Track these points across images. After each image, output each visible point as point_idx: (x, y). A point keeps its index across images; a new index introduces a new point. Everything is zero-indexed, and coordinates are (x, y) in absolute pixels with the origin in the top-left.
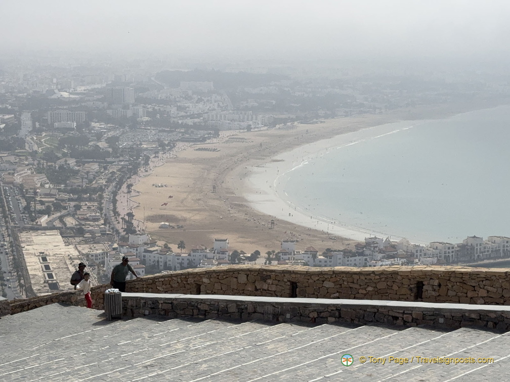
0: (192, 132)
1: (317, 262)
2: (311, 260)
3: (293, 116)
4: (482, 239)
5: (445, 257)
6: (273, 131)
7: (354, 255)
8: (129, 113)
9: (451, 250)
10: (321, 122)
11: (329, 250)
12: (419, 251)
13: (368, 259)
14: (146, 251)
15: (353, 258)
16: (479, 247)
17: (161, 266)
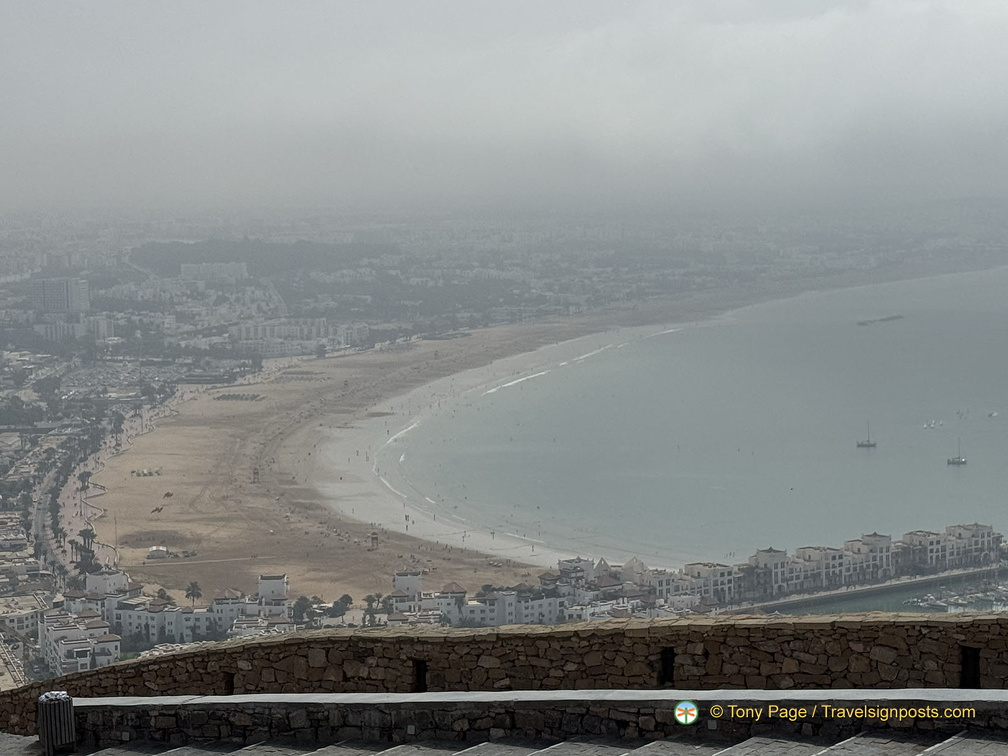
0: (208, 363)
1: (466, 614)
2: (454, 609)
3: (410, 327)
4: (785, 553)
5: (716, 592)
6: (369, 356)
7: (538, 596)
8: (80, 331)
9: (726, 579)
10: (465, 335)
11: (488, 588)
12: (664, 583)
13: (566, 603)
14: (123, 606)
15: (537, 603)
16: (779, 570)
17: (153, 634)
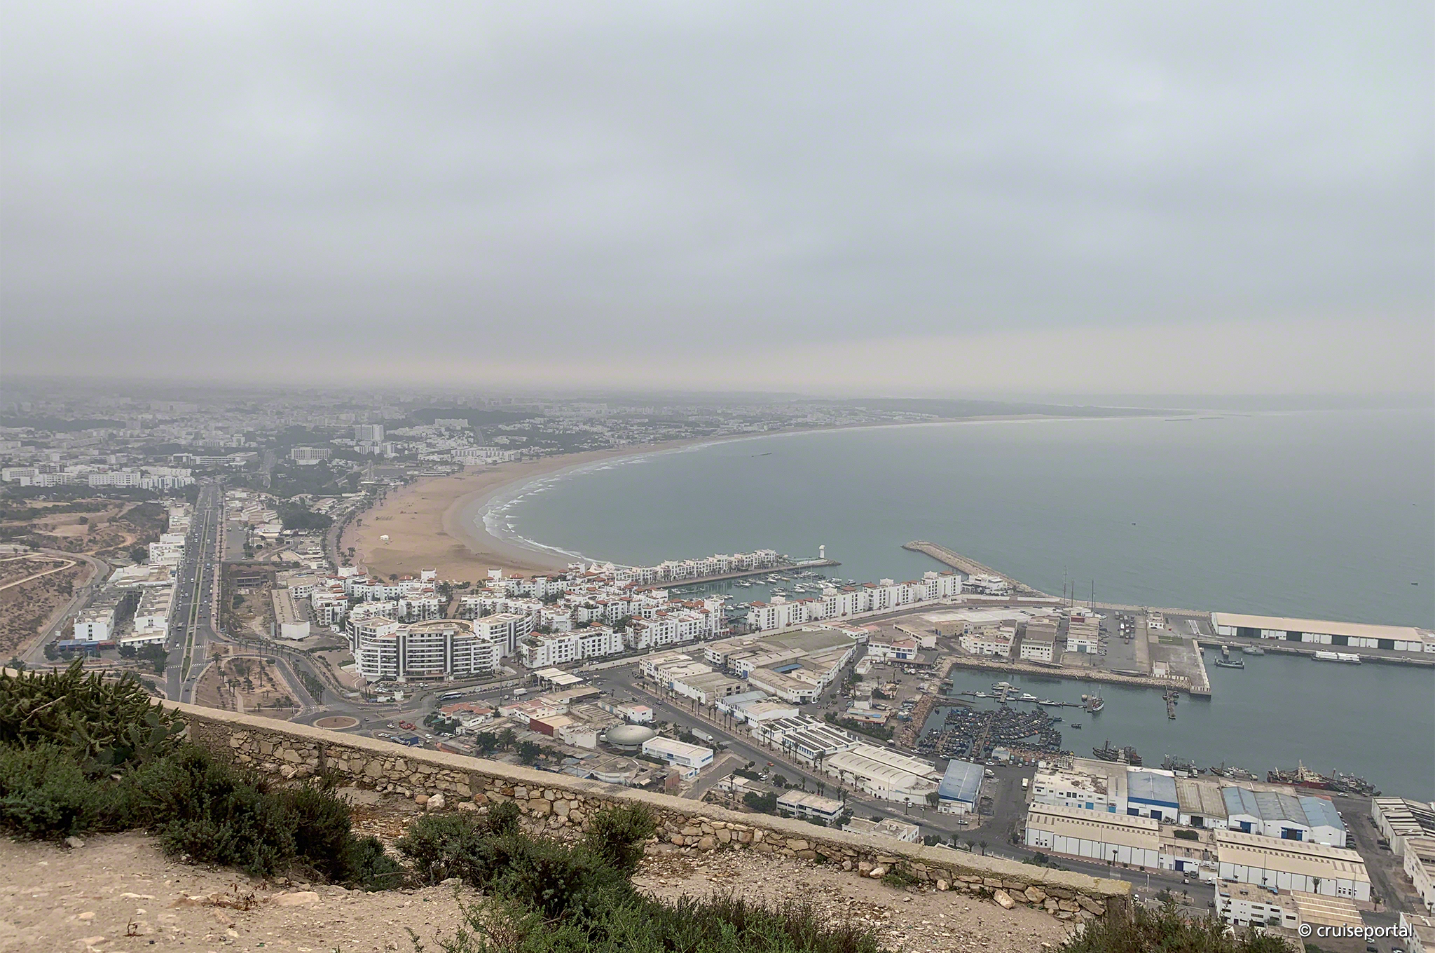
5: (644, 579)
8: (377, 450)
9: (649, 573)
14: (355, 583)
